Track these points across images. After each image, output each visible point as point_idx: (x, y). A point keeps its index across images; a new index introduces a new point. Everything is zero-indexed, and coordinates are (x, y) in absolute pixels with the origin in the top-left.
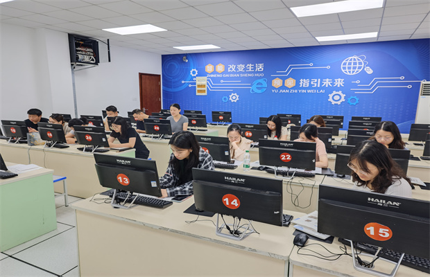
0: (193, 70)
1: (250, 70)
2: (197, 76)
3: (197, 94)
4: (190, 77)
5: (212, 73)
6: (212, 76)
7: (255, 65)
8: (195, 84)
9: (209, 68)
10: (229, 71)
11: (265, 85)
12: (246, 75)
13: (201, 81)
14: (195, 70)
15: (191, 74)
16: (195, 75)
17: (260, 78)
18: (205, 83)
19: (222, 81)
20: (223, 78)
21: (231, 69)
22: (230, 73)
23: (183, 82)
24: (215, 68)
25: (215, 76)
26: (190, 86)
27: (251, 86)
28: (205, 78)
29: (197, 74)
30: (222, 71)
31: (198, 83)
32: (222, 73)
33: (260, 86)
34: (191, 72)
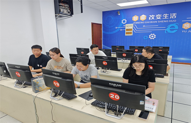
0: (123, 20)
1: (166, 18)
2: (126, 23)
3: (126, 35)
4: (121, 24)
5: (137, 21)
6: (137, 23)
7: (170, 15)
8: (125, 28)
9: (135, 18)
10: (150, 19)
11: (177, 27)
12: (162, 22)
13: (129, 26)
14: (125, 20)
15: (122, 22)
16: (125, 23)
17: (173, 23)
18: (132, 28)
19: (144, 26)
20: (145, 24)
21: (151, 18)
22: (150, 20)
23: (117, 28)
24: (139, 18)
25: (139, 23)
26: (121, 30)
27: (166, 29)
28: (132, 25)
29: (126, 22)
30: (145, 19)
31: (126, 28)
32: (145, 21)
33: (172, 28)
34: (122, 21)
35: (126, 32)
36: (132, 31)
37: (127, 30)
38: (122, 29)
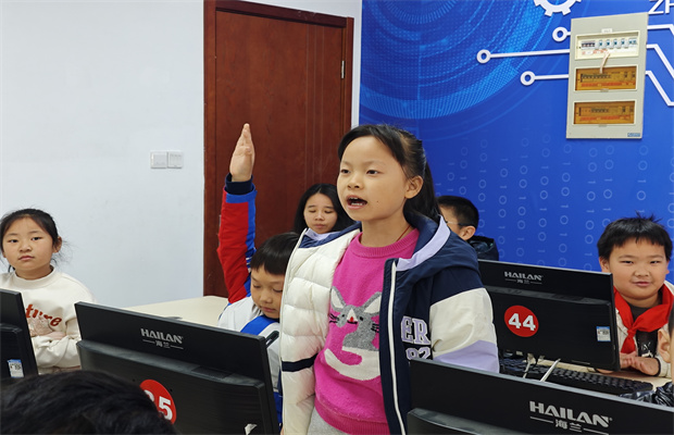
23: (484, 56)
28: (637, 22)
35: (575, 96)
36: (636, 95)
37: (589, 77)
38: (538, 65)
